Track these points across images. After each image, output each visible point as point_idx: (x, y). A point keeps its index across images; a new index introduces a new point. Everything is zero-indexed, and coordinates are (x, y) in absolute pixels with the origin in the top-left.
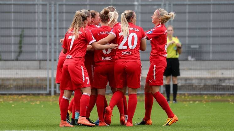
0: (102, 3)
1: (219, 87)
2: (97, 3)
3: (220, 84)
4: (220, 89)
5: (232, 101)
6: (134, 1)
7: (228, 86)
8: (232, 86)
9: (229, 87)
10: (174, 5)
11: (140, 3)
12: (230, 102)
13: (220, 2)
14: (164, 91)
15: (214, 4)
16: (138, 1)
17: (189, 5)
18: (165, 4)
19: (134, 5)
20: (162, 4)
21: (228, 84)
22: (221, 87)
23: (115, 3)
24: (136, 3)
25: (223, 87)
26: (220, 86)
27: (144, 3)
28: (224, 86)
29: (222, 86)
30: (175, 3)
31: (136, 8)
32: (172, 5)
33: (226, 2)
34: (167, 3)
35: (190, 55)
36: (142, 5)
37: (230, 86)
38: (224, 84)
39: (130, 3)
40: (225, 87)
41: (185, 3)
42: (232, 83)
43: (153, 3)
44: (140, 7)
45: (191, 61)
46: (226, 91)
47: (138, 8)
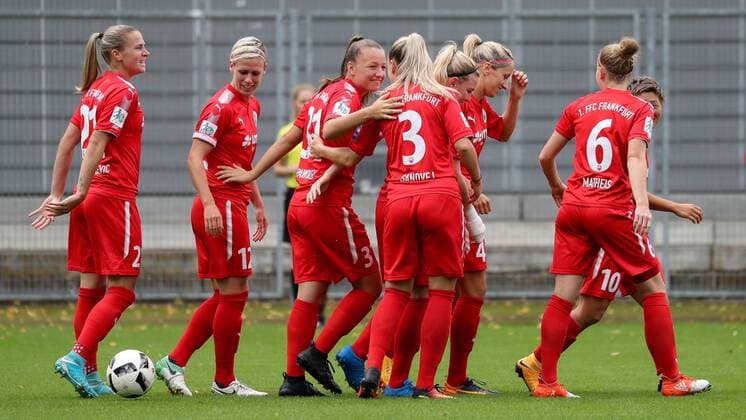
0: (88, 12)
2: (73, 12)
5: (495, 320)
6: (190, 7)
10: (316, 19)
11: (209, 11)
12: (489, 322)
13: (457, 13)
14: (285, 290)
15: (437, 19)
16: (201, 6)
17: (363, 19)
18: (287, 18)
19: (190, 19)
20: (280, 15)
23: (128, 13)
24: (196, 13)
27: (220, 13)
30: (318, 13)
31: (197, 29)
32: (308, 21)
33: (475, 13)
34: (294, 13)
35: (366, 177)
36: (215, 19)
39: (176, 13)
41: (350, 13)
43: (248, 13)
44: (209, 25)
45: (368, 194)
47: (203, 29)
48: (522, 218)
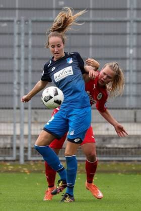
1: (102, 150)
3: (104, 146)
4: (103, 153)
7: (116, 148)
8: (122, 148)
9: (117, 150)
14: (17, 156)
15: (94, 22)
18: (19, 21)
20: (16, 20)
21: (116, 146)
22: (105, 149)
25: (108, 150)
26: (103, 148)
28: (109, 148)
29: (107, 148)
30: (35, 19)
32: (30, 22)
33: (113, 19)
34: (23, 18)
37: (119, 148)
38: (109, 146)
40: (111, 150)
41: (51, 19)
42: (121, 144)
46: (113, 157)
48: (135, 121)
